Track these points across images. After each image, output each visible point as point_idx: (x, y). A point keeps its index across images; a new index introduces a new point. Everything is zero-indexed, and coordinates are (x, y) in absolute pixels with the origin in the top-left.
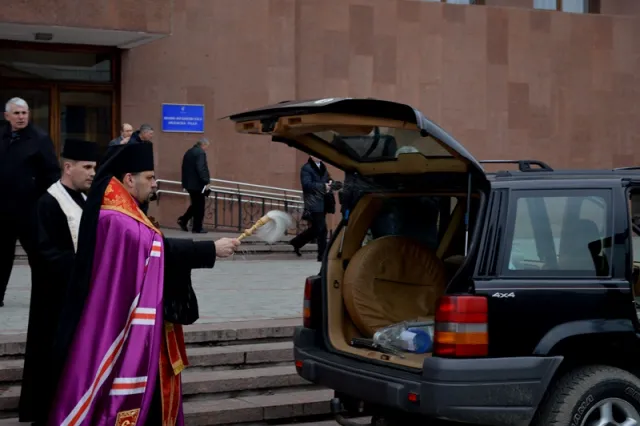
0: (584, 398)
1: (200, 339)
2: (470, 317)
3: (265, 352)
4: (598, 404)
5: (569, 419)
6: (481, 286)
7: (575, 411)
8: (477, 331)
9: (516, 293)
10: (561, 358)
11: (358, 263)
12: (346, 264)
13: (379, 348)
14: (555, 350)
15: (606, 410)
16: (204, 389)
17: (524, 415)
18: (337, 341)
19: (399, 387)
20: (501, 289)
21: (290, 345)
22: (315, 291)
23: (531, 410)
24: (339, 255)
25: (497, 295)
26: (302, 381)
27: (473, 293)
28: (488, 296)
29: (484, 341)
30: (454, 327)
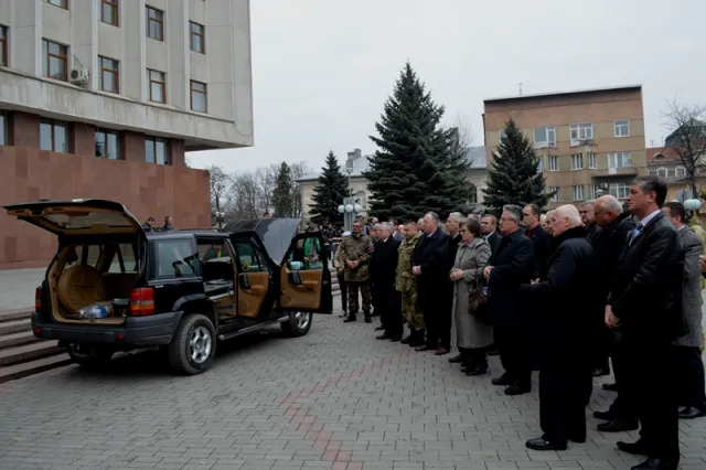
0: (190, 328)
2: (145, 297)
3: (10, 327)
4: (195, 330)
6: (150, 283)
7: (187, 335)
8: (150, 304)
9: (164, 285)
10: (183, 312)
12: (57, 280)
13: (83, 318)
14: (180, 309)
15: (198, 332)
17: (169, 339)
18: (58, 318)
20: (158, 283)
21: (29, 321)
22: (43, 294)
23: (171, 336)
24: (54, 275)
25: (156, 287)
26: (35, 338)
27: (147, 286)
28: (153, 287)
29: (152, 307)
30: (139, 302)
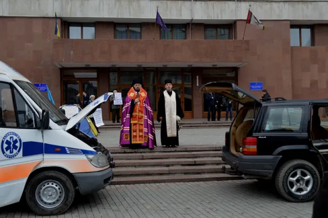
0: (290, 168)
1: (214, 149)
4: (296, 171)
5: (284, 174)
6: (254, 134)
7: (286, 172)
9: (266, 136)
10: (281, 156)
11: (239, 128)
12: (236, 129)
14: (279, 154)
15: (299, 172)
16: (209, 163)
17: (270, 173)
18: (233, 151)
19: (235, 163)
20: (261, 136)
22: (228, 136)
23: (272, 171)
25: (260, 137)
26: (223, 162)
27: (253, 136)
28: (257, 137)
29: (256, 150)
30: (247, 146)
